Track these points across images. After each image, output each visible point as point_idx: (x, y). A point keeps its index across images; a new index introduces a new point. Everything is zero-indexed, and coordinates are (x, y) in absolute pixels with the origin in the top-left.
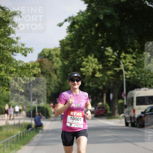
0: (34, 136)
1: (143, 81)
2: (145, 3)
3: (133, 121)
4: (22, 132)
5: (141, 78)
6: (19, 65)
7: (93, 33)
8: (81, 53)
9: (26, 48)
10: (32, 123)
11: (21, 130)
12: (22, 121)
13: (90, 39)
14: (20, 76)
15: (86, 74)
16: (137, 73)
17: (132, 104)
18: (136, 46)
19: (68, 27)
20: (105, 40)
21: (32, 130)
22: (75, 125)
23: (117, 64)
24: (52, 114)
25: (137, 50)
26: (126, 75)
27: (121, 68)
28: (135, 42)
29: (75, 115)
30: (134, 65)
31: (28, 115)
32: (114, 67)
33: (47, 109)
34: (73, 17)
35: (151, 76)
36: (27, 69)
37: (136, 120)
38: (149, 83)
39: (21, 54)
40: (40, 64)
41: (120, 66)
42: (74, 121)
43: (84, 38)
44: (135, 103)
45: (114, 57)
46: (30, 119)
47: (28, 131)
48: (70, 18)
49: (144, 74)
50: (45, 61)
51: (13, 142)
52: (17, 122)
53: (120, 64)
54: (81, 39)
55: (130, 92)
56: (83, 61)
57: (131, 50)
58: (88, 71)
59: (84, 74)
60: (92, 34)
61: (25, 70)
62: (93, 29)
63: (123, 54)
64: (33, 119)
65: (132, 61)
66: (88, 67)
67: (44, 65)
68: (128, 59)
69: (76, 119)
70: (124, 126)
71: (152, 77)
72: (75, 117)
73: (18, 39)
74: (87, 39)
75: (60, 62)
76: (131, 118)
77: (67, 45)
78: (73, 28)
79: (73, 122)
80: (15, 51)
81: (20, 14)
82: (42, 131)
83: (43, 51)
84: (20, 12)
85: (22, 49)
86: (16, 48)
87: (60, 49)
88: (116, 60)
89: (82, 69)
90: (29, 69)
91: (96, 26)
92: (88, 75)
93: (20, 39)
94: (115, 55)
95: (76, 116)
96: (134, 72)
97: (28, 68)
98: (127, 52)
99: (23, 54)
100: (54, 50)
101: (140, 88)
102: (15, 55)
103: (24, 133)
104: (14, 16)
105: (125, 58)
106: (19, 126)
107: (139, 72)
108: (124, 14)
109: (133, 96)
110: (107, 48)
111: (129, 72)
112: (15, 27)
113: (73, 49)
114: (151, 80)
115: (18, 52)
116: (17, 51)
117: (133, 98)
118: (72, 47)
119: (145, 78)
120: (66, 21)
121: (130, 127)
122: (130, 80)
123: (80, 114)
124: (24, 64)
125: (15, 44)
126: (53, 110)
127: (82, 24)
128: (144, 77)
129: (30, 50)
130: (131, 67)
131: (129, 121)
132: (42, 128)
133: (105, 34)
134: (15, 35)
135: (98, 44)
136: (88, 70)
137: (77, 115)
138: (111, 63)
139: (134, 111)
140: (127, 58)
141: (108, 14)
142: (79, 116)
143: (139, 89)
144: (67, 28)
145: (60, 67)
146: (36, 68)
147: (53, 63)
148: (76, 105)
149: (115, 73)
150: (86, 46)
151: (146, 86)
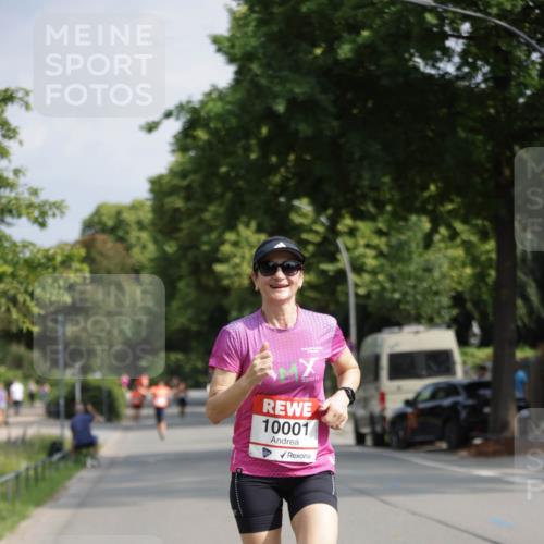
0: (69, 477)
1: (408, 303)
2: (411, 63)
3: (378, 429)
4: (32, 464)
5: (405, 294)
6: (21, 255)
7: (253, 156)
8: (216, 216)
9: (45, 203)
10: (62, 436)
11: (29, 458)
12: (31, 432)
13: (242, 172)
14: (26, 291)
15: (232, 283)
16: (392, 279)
17: (376, 377)
18: (388, 196)
19: (175, 137)
20: (290, 176)
21: (64, 458)
22: (282, 451)
23: (328, 250)
24: (128, 406)
25: (389, 208)
26: (356, 286)
27: (340, 265)
28: (384, 183)
29: (283, 413)
30: (380, 254)
31: (53, 412)
32: (319, 262)
33: (110, 394)
34: (191, 105)
35: (434, 288)
36: (48, 267)
37: (387, 427)
38: (429, 312)
39: (29, 218)
40: (88, 253)
41: (339, 256)
42: (280, 436)
43: (223, 169)
44: (384, 373)
45: (320, 229)
46: (58, 422)
47: (51, 463)
48: (181, 107)
49: (411, 283)
50: (105, 242)
51: (4, 497)
52: (16, 433)
53: (338, 250)
54: (215, 174)
55: (369, 340)
56: (223, 242)
57: (372, 209)
58: (239, 275)
59: (226, 282)
60: (248, 157)
61: (39, 269)
62: (253, 142)
63: (348, 222)
64: (67, 424)
65: (376, 241)
66: (237, 260)
67: (102, 254)
68: (363, 237)
69: (286, 426)
70: (350, 446)
71: (437, 293)
72: (282, 421)
73: (20, 175)
74: (232, 174)
75: (152, 247)
76: (372, 420)
77: (173, 191)
78: (189, 141)
79: (273, 439)
80: (10, 212)
81: (26, 99)
82: (95, 463)
83: (98, 212)
84: (27, 93)
85: (31, 205)
86: (14, 202)
87: (152, 206)
88: (325, 240)
89: (219, 268)
90: (55, 269)
91: (261, 133)
92: (237, 284)
93: (24, 175)
94: (323, 224)
95: (286, 416)
96: (381, 277)
97: (50, 264)
98: (358, 215)
99: (35, 221)
100: (134, 207)
101: (399, 325)
102: (9, 225)
103: (40, 470)
104: (6, 104)
105: (352, 232)
106: (21, 445)
107: (395, 275)
108: (349, 96)
109: (378, 351)
110: (296, 203)
111: (367, 277)
112: (10, 138)
113: (191, 205)
114: (433, 302)
115: (20, 216)
116: (14, 212)
117: (377, 358)
118: (188, 199)
119: (414, 296)
120: (168, 115)
121: (367, 446)
122: (370, 302)
123: (301, 407)
124: (39, 251)
125: (8, 190)
126: (129, 395)
127: (219, 125)
128: (411, 291)
129: (57, 208)
130: (371, 262)
131: (365, 430)
132: (96, 451)
133: (292, 157)
134: (10, 161)
135: (270, 188)
136: (238, 269)
137: (290, 413)
138: (311, 248)
139: (382, 398)
140: (358, 234)
141: (301, 98)
142: (298, 414)
143: (396, 329)
144: (172, 140)
145: (151, 260)
146: (76, 265)
147: (128, 249)
148: (282, 371)
149: (322, 280)
150: (229, 195)
151: (417, 319)
